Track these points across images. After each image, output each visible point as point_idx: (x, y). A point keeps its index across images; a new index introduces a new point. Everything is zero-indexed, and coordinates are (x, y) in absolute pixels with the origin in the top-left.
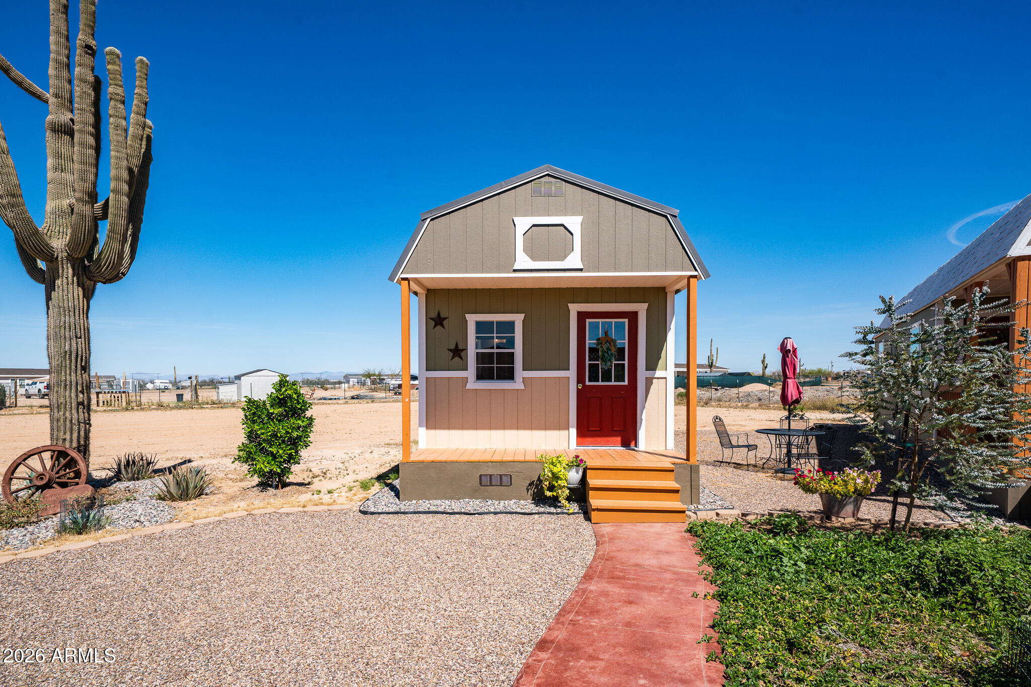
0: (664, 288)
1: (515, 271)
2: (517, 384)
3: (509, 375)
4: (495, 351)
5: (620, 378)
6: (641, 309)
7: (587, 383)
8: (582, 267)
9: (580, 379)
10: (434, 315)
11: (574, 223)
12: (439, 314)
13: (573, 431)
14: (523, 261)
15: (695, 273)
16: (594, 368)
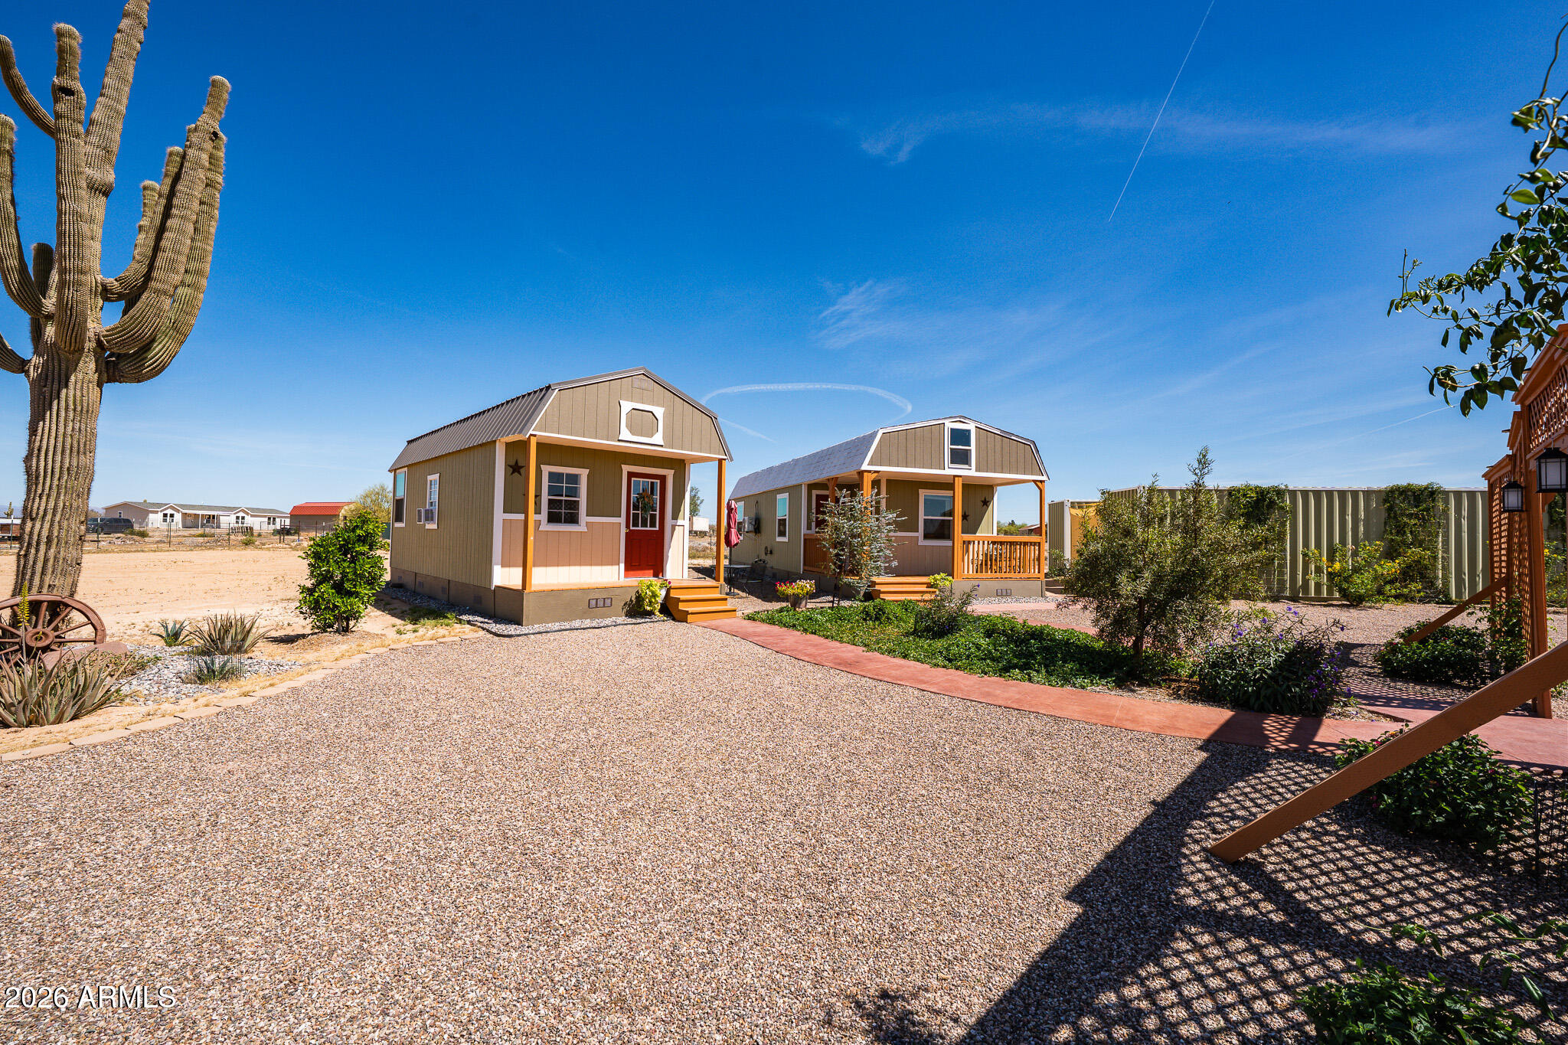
0: (684, 460)
1: (619, 441)
2: (582, 527)
3: (573, 519)
4: (564, 498)
5: (653, 525)
6: (669, 474)
7: (631, 528)
8: (662, 444)
9: (628, 526)
10: (513, 463)
11: (659, 411)
12: (517, 462)
13: (622, 566)
14: (626, 434)
15: (725, 457)
16: (636, 516)
